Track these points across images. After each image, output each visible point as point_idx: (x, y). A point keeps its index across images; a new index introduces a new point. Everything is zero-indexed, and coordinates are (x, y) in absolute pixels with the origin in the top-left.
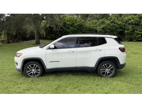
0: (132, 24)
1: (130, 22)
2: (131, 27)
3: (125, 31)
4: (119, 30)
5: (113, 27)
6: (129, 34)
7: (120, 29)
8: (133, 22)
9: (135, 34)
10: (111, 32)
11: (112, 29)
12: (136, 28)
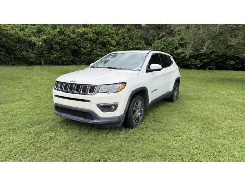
0: (90, 40)
1: (86, 36)
2: (89, 45)
3: (82, 49)
4: (73, 47)
5: (65, 41)
6: (86, 55)
7: (74, 45)
8: (90, 37)
9: (93, 55)
10: (61, 49)
11: (63, 45)
12: (94, 46)
